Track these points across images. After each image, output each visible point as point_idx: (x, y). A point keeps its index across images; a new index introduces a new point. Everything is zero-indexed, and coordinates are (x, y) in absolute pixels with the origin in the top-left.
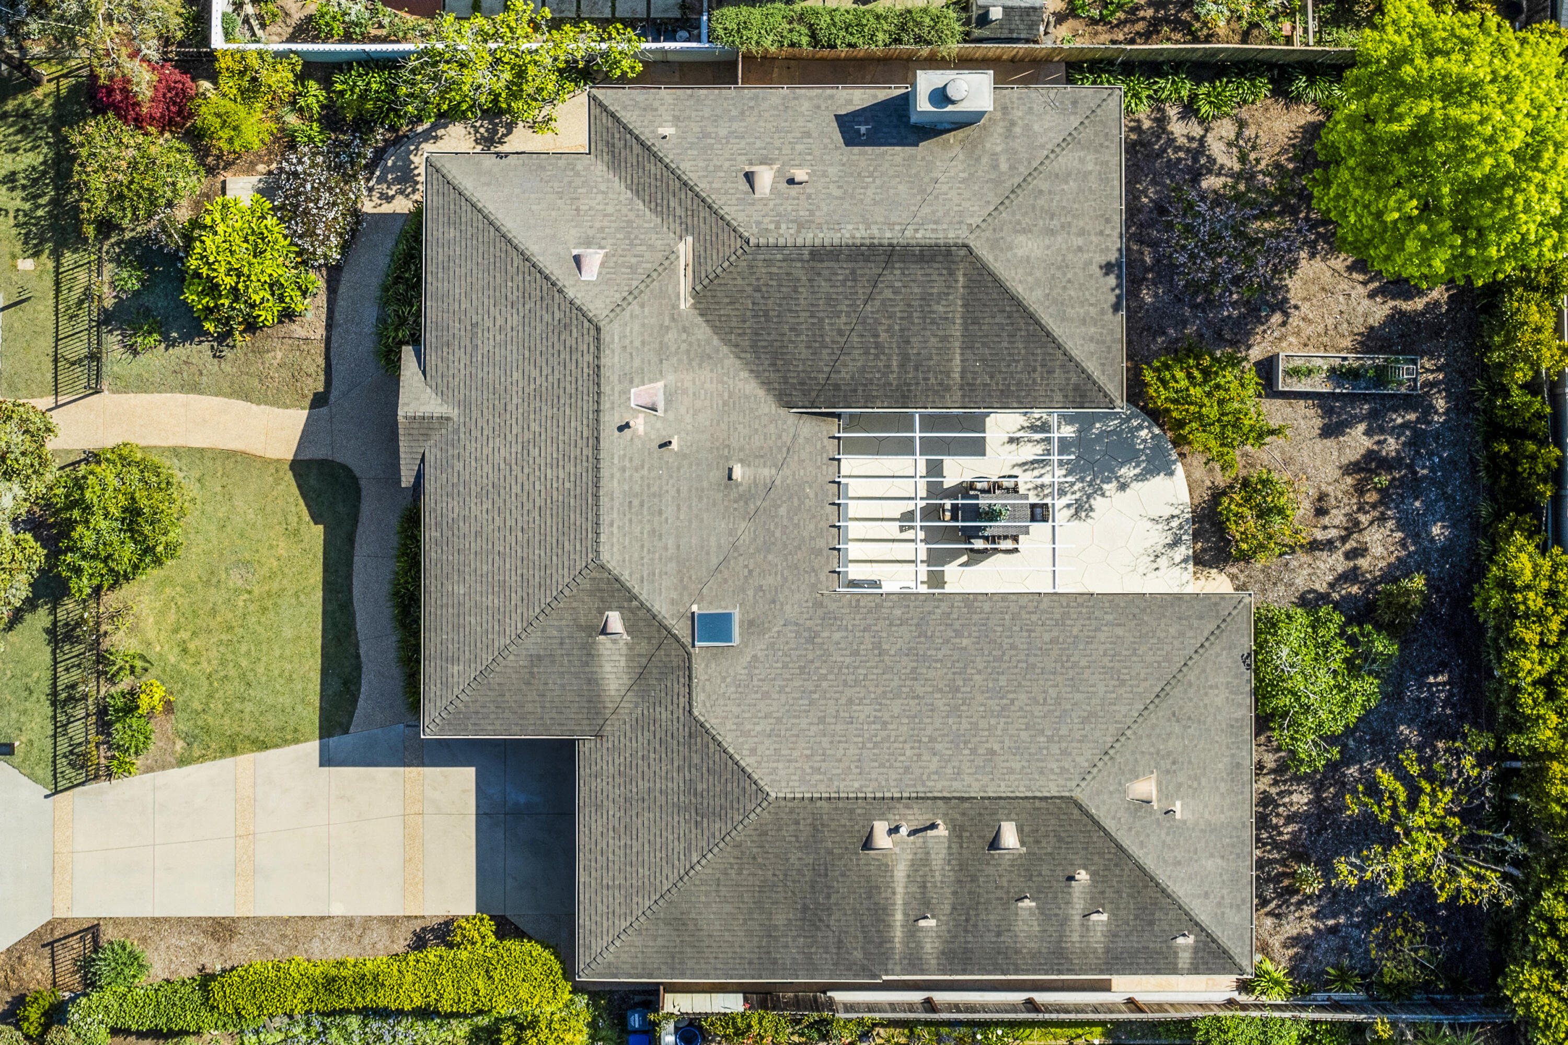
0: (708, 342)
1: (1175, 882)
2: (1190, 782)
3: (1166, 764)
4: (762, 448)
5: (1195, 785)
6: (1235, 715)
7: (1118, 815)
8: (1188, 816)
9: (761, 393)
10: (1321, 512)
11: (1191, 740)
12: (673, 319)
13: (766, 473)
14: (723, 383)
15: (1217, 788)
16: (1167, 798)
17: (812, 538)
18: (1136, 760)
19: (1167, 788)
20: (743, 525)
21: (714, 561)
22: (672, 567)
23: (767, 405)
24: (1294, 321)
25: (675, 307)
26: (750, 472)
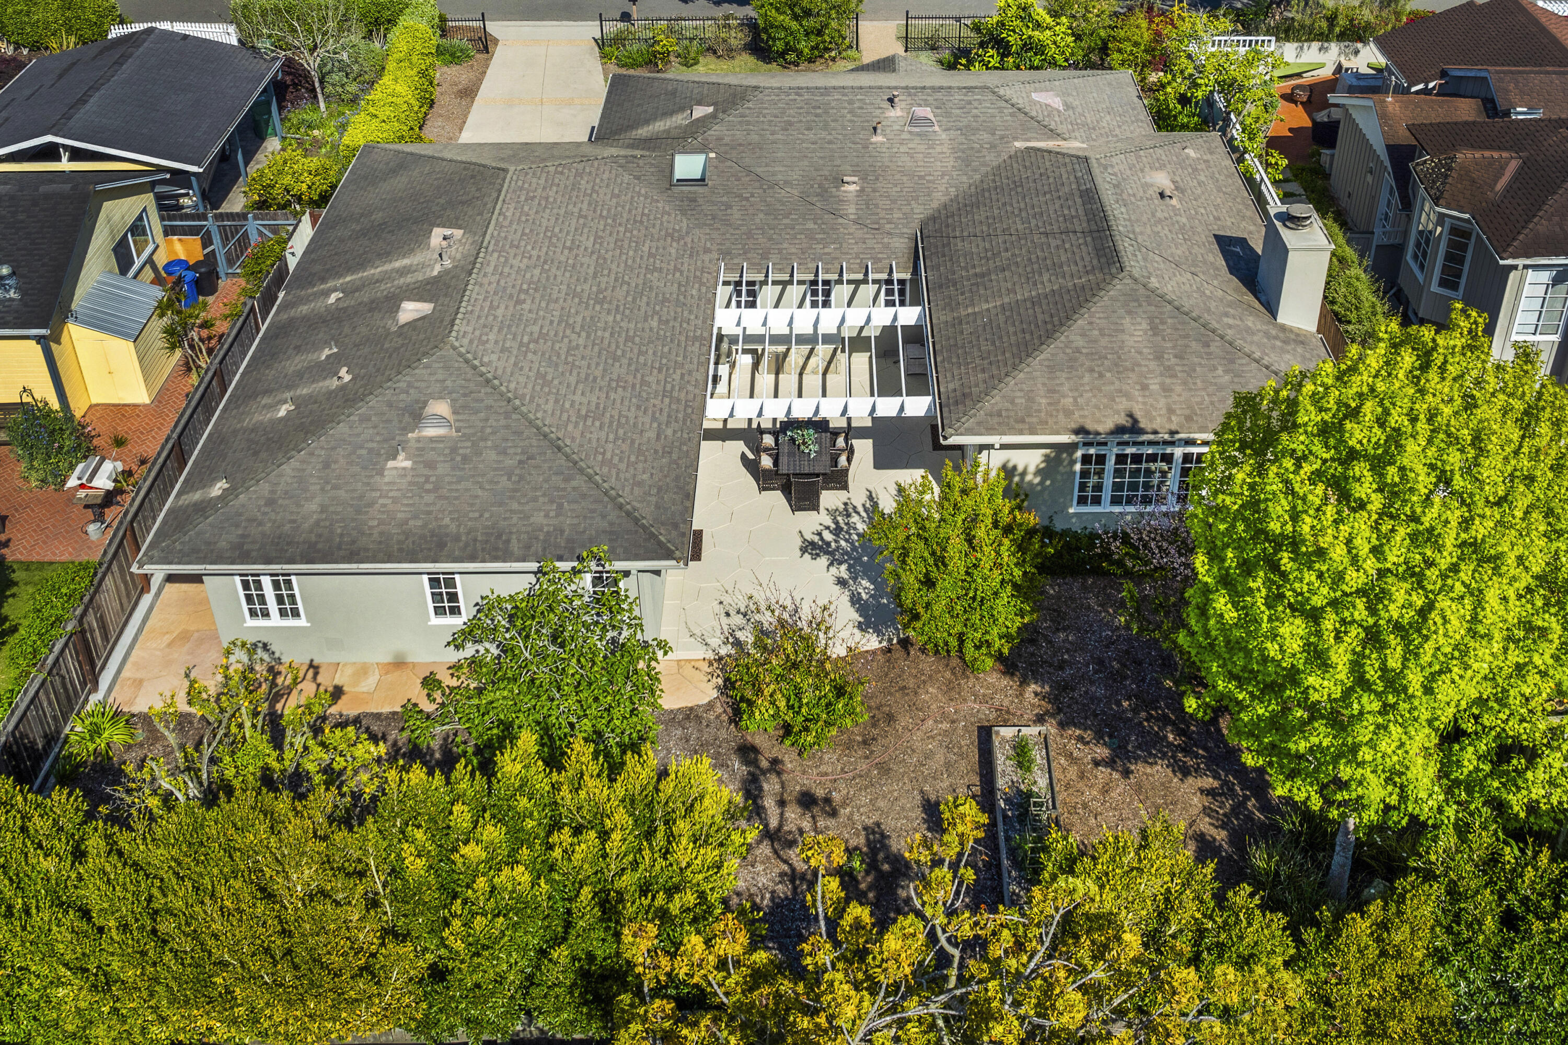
0: (985, 164)
1: (303, 462)
2: (433, 479)
3: (466, 449)
4: (877, 206)
5: (429, 486)
6: (514, 541)
7: (412, 391)
8: (389, 476)
9: (935, 205)
10: (807, 801)
11: (491, 482)
12: (1002, 138)
13: (851, 210)
14: (943, 175)
15: (416, 517)
16: (418, 449)
17: (780, 251)
18: (477, 412)
19: (433, 449)
20: (795, 192)
21: (759, 170)
22: (755, 137)
23: (920, 212)
24: (1103, 773)
25: (1016, 139)
26: (851, 197)
